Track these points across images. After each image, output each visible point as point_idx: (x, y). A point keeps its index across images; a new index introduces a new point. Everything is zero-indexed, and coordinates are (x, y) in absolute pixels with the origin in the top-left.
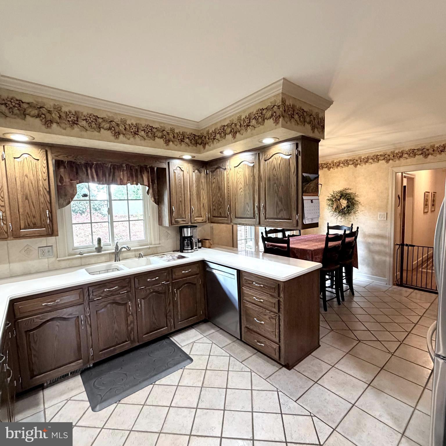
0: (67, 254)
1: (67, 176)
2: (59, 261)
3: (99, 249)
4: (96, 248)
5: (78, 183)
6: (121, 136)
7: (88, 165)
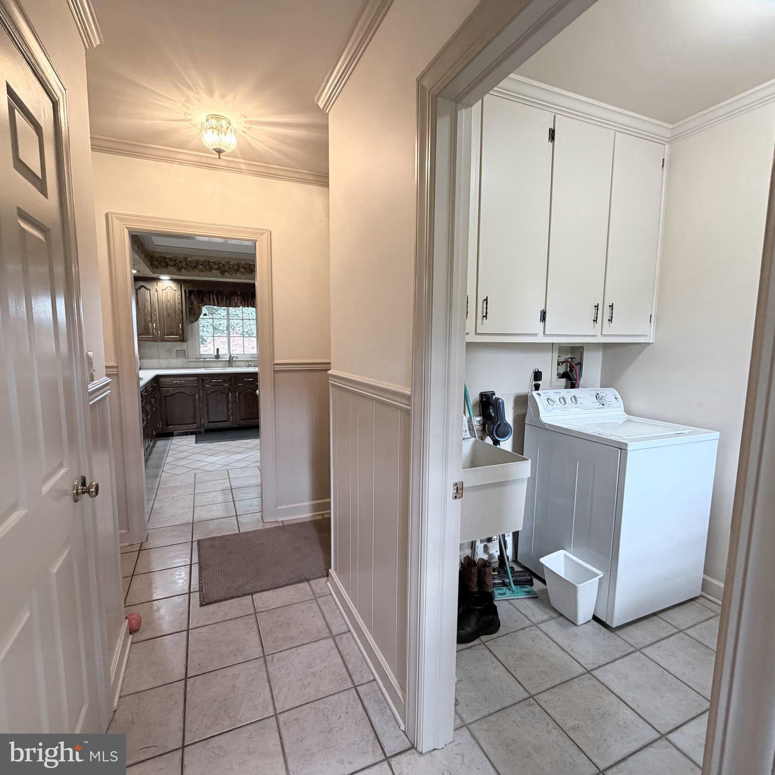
0: (195, 358)
1: (196, 300)
2: (189, 362)
3: (217, 356)
4: (215, 356)
5: (203, 306)
6: (226, 273)
7: (210, 292)
